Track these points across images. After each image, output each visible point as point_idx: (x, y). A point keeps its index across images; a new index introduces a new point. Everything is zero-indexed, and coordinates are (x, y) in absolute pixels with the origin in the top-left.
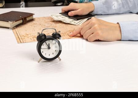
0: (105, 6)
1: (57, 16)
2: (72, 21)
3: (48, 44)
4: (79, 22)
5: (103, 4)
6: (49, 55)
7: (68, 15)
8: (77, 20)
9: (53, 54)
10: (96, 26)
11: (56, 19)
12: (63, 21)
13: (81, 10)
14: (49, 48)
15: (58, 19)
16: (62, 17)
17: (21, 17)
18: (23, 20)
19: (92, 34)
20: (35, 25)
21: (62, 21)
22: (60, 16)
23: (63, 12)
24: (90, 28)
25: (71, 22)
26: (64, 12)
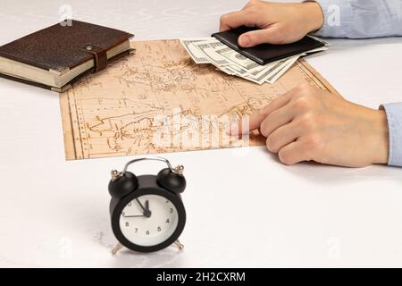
0: (358, 11)
1: (202, 47)
2: (248, 68)
3: (143, 204)
4: (271, 70)
5: (352, 6)
6: (148, 233)
7: (236, 43)
8: (263, 64)
9: (159, 229)
10: (308, 116)
11: (199, 56)
12: (218, 66)
13: (281, 30)
14: (147, 213)
15: (204, 59)
16: (219, 52)
17: (89, 48)
18: (95, 58)
19: (295, 140)
20: (131, 78)
21: (215, 67)
22: (213, 45)
23: (222, 30)
24: (290, 121)
25: (243, 72)
26: (228, 28)
